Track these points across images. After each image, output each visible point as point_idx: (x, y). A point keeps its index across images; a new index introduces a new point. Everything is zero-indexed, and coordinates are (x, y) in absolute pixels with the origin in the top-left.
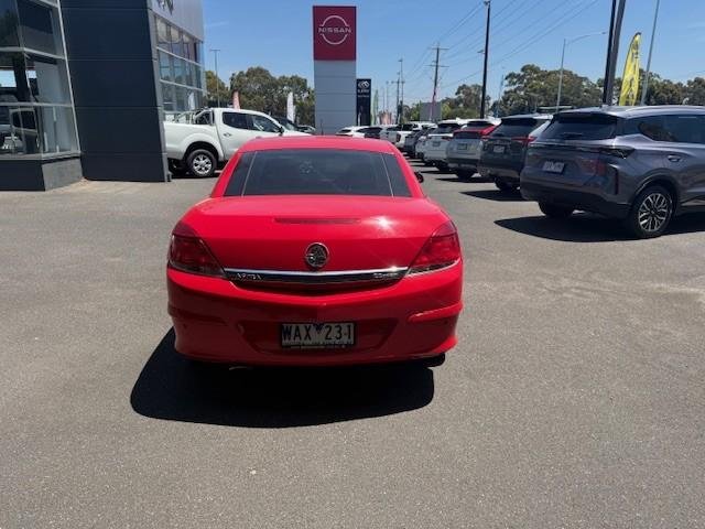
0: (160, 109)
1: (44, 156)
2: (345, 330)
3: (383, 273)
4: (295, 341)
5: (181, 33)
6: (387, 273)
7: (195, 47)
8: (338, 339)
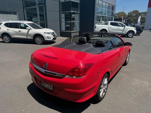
0: (95, 22)
1: (72, 31)
2: (51, 86)
3: (59, 75)
4: (43, 85)
5: (109, 4)
6: (60, 75)
7: (113, 7)
8: (50, 88)
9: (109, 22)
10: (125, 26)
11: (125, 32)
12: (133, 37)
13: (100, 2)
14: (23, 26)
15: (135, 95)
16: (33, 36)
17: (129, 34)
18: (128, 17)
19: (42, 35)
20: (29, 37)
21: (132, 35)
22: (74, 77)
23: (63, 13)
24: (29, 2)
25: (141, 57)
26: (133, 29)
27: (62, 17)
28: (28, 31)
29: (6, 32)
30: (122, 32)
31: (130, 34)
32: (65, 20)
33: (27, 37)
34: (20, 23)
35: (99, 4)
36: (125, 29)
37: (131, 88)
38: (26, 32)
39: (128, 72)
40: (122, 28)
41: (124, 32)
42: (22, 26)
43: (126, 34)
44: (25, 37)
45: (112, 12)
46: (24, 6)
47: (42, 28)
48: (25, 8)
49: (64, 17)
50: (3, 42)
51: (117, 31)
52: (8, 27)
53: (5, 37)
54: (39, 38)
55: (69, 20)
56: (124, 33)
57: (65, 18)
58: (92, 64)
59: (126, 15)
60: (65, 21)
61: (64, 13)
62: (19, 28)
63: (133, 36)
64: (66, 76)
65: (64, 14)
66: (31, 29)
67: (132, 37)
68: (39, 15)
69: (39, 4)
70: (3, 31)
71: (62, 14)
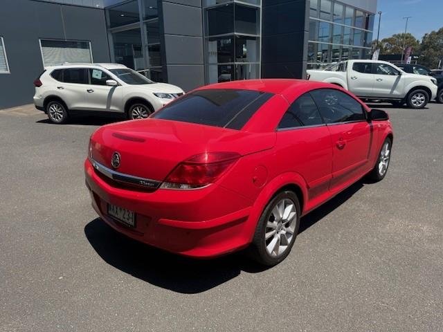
0: (305, 63)
2: (131, 215)
3: (146, 182)
4: (112, 213)
5: (356, 9)
6: (148, 182)
7: (368, 18)
8: (128, 220)
9: (351, 62)
10: (400, 74)
11: (399, 92)
12: (426, 107)
13: (326, 4)
14: (99, 77)
15: (380, 258)
16: (125, 103)
17: (415, 97)
18: (422, 50)
19: (149, 100)
20: (113, 108)
21: (422, 100)
22: (185, 187)
23: (211, 40)
24: (124, 13)
25: (434, 160)
26: (427, 81)
27: (210, 50)
28: (112, 91)
29: (55, 94)
30: (392, 92)
31: (417, 96)
32: (219, 60)
33: (108, 107)
34: (91, 70)
35: (321, 11)
36: (400, 82)
37: (375, 239)
38: (107, 93)
39: (378, 199)
40: (392, 79)
41: (395, 92)
42: (96, 77)
43: (403, 97)
44: (103, 107)
45: (366, 33)
46: (109, 24)
47: (151, 83)
48: (111, 31)
49: (215, 50)
50: (49, 121)
51: (374, 89)
52: (61, 81)
53: (54, 108)
54: (140, 109)
55: (230, 60)
56: (397, 95)
57: (219, 54)
58: (236, 156)
59: (418, 42)
60: (218, 62)
61: (214, 40)
62: (88, 83)
63: (425, 104)
64: (162, 185)
65: (215, 43)
66: (118, 85)
67: (422, 107)
68: (147, 48)
69: (147, 18)
70: (46, 92)
71: (210, 42)
